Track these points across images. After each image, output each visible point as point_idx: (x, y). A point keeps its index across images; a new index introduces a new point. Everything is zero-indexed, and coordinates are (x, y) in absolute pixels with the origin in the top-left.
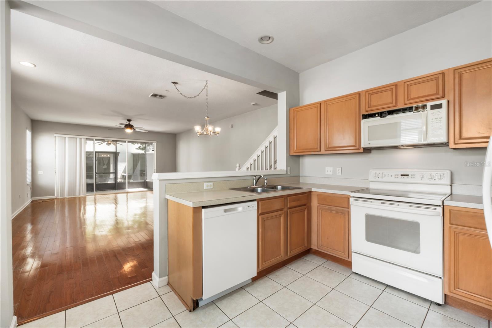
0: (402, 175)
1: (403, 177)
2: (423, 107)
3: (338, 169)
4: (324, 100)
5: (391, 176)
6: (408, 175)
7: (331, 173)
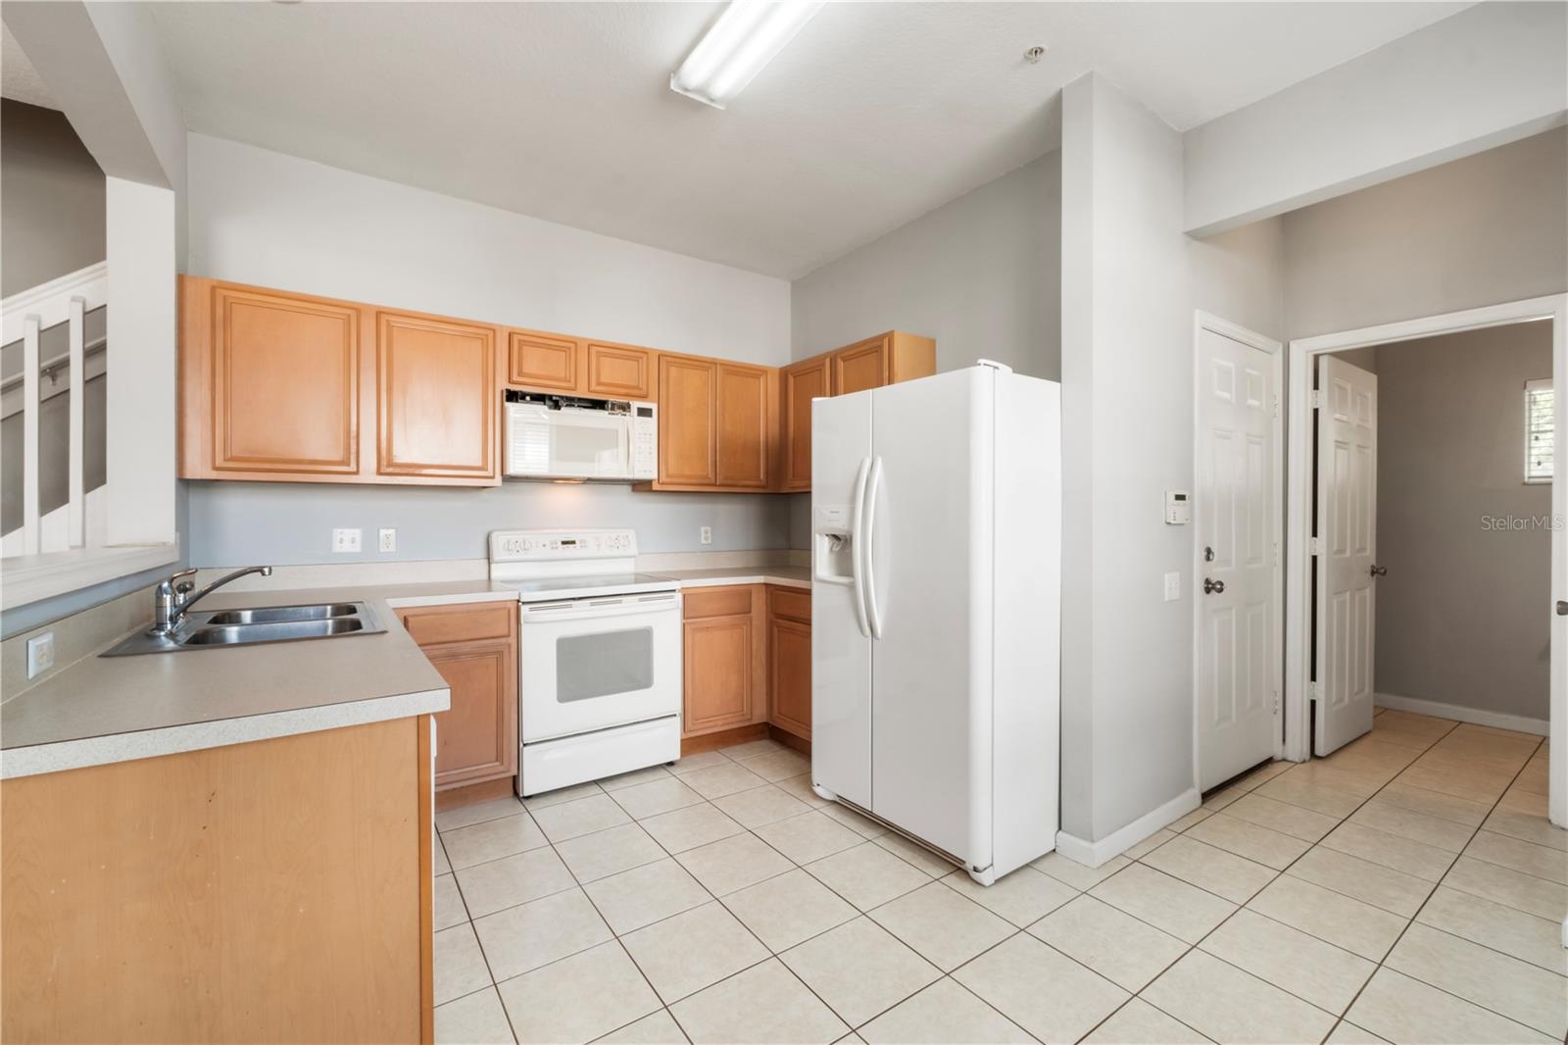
0: (564, 543)
1: (565, 546)
2: (625, 408)
3: (383, 532)
4: (378, 307)
5: (544, 546)
6: (573, 542)
7: (357, 548)
